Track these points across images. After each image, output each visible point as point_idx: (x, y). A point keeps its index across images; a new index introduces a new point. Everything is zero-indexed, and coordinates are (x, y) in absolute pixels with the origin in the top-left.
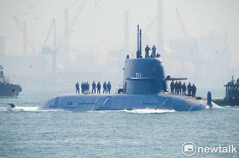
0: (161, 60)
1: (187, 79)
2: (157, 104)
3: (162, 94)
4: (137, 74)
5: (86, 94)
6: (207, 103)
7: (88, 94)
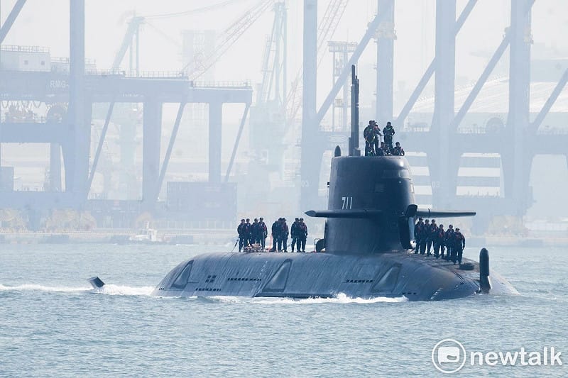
0: (402, 164)
1: (475, 213)
2: (371, 281)
3: (393, 256)
4: (344, 199)
5: (250, 252)
6: (479, 279)
7: (253, 252)
